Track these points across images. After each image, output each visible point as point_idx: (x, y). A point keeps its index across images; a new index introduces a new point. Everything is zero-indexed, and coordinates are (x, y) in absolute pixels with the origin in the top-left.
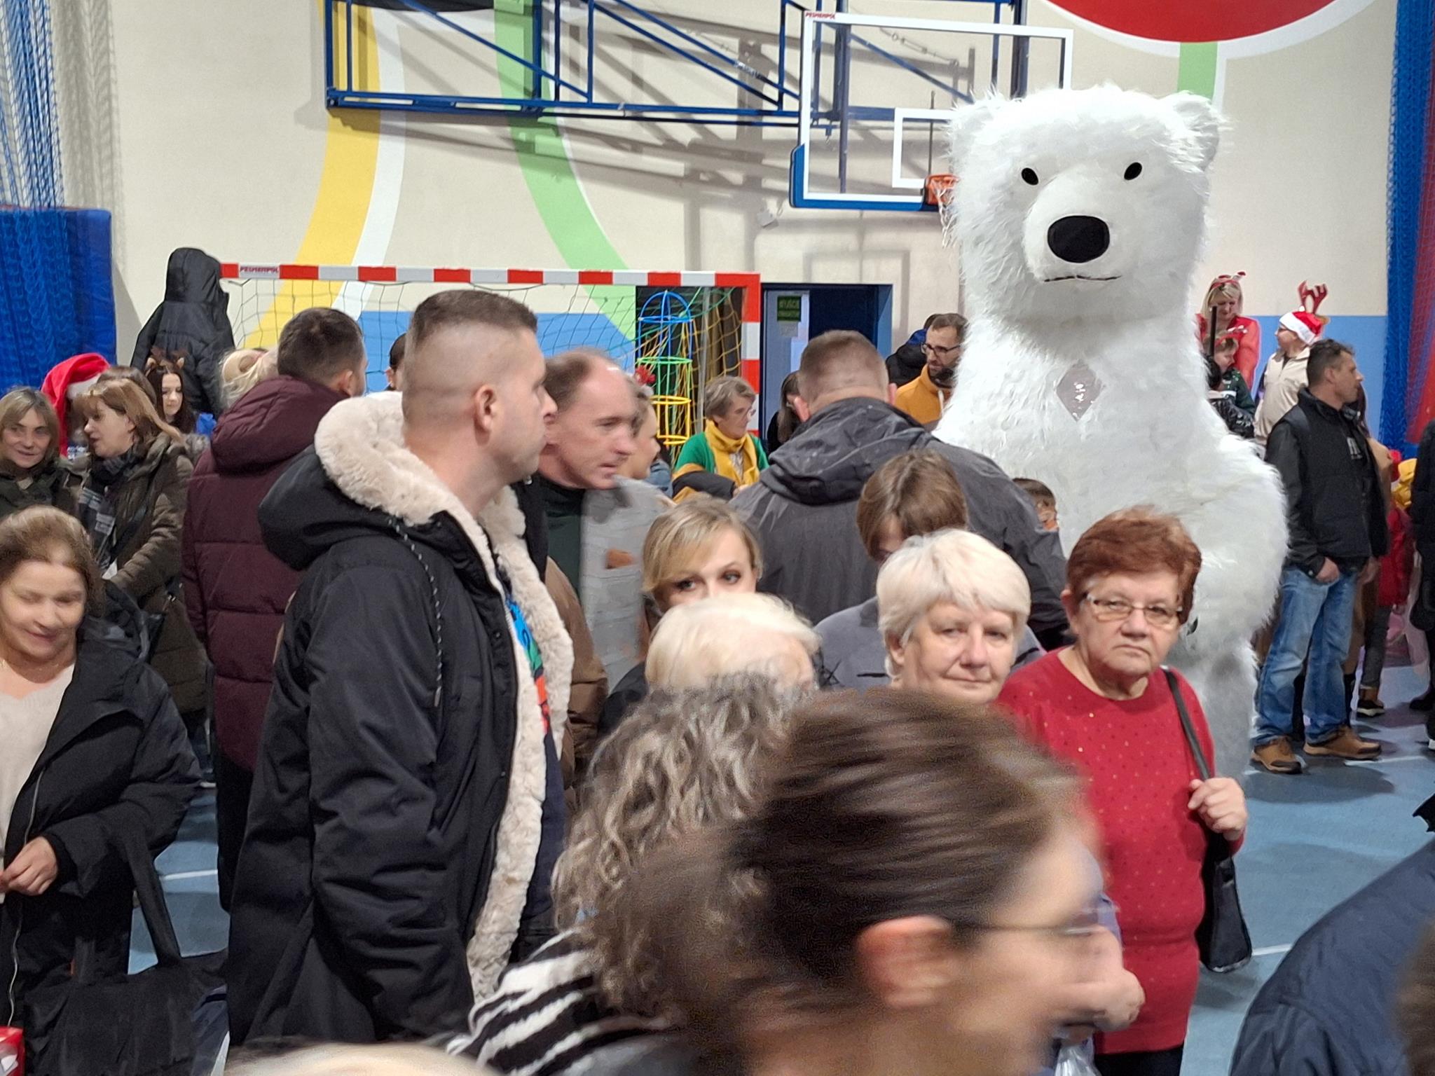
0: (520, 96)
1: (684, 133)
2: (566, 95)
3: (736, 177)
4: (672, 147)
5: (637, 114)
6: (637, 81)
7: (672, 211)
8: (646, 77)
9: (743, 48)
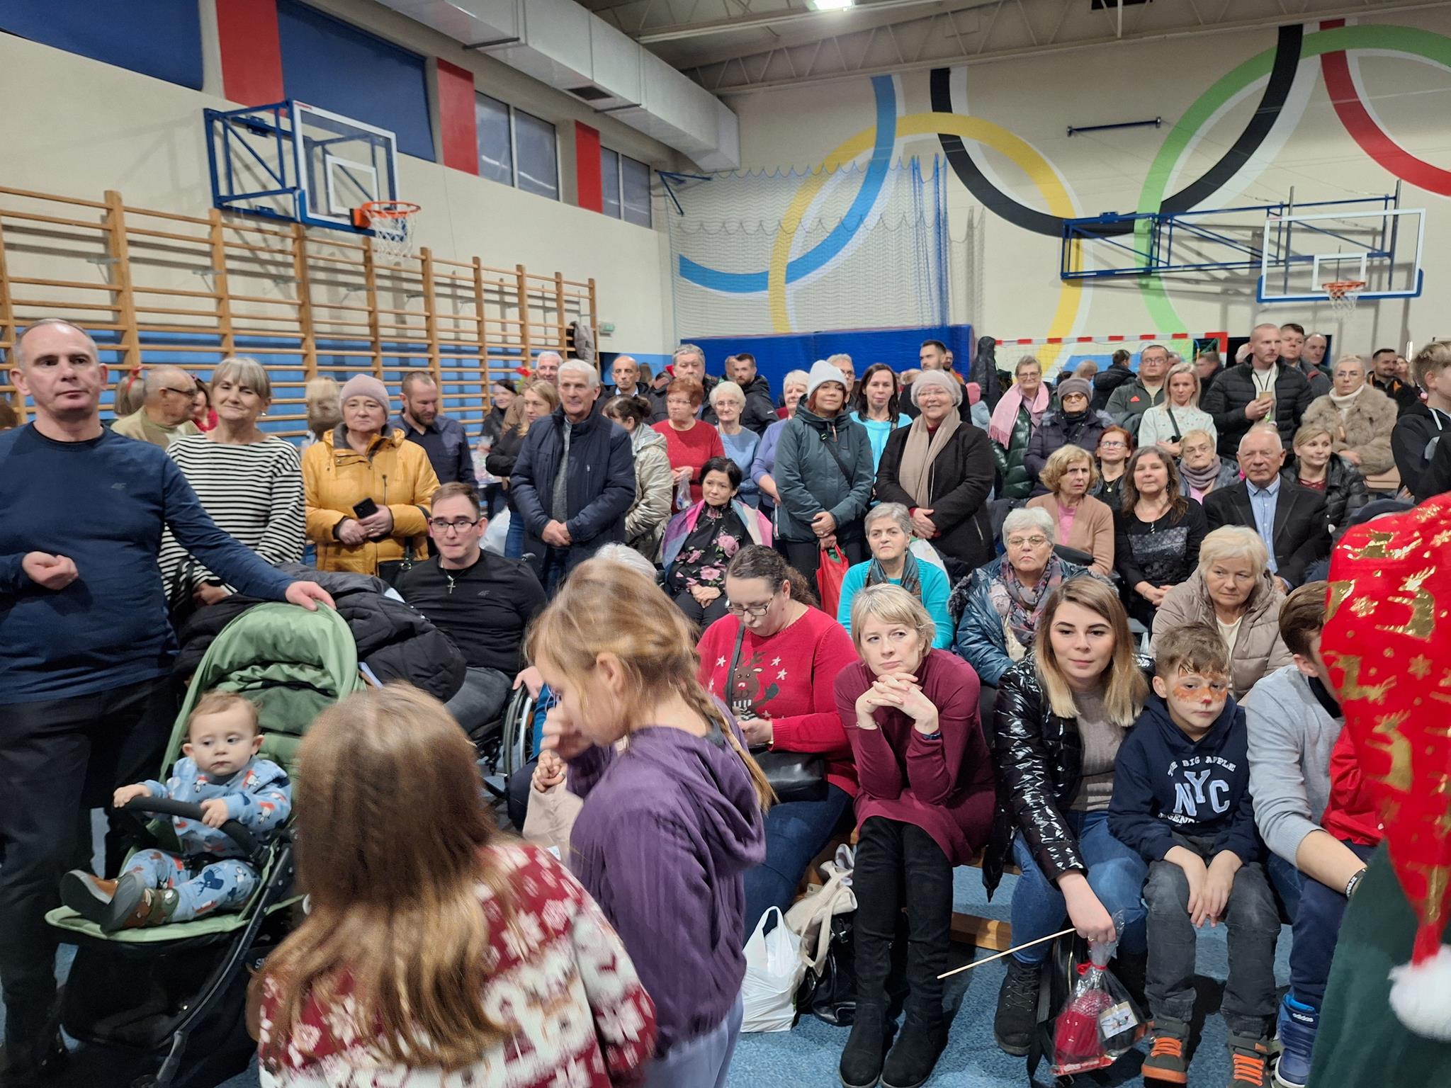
0: (1144, 266)
1: (1222, 274)
2: (1161, 264)
4: (1215, 280)
5: (1199, 268)
6: (1199, 254)
7: (1215, 308)
8: (1204, 252)
9: (1254, 235)
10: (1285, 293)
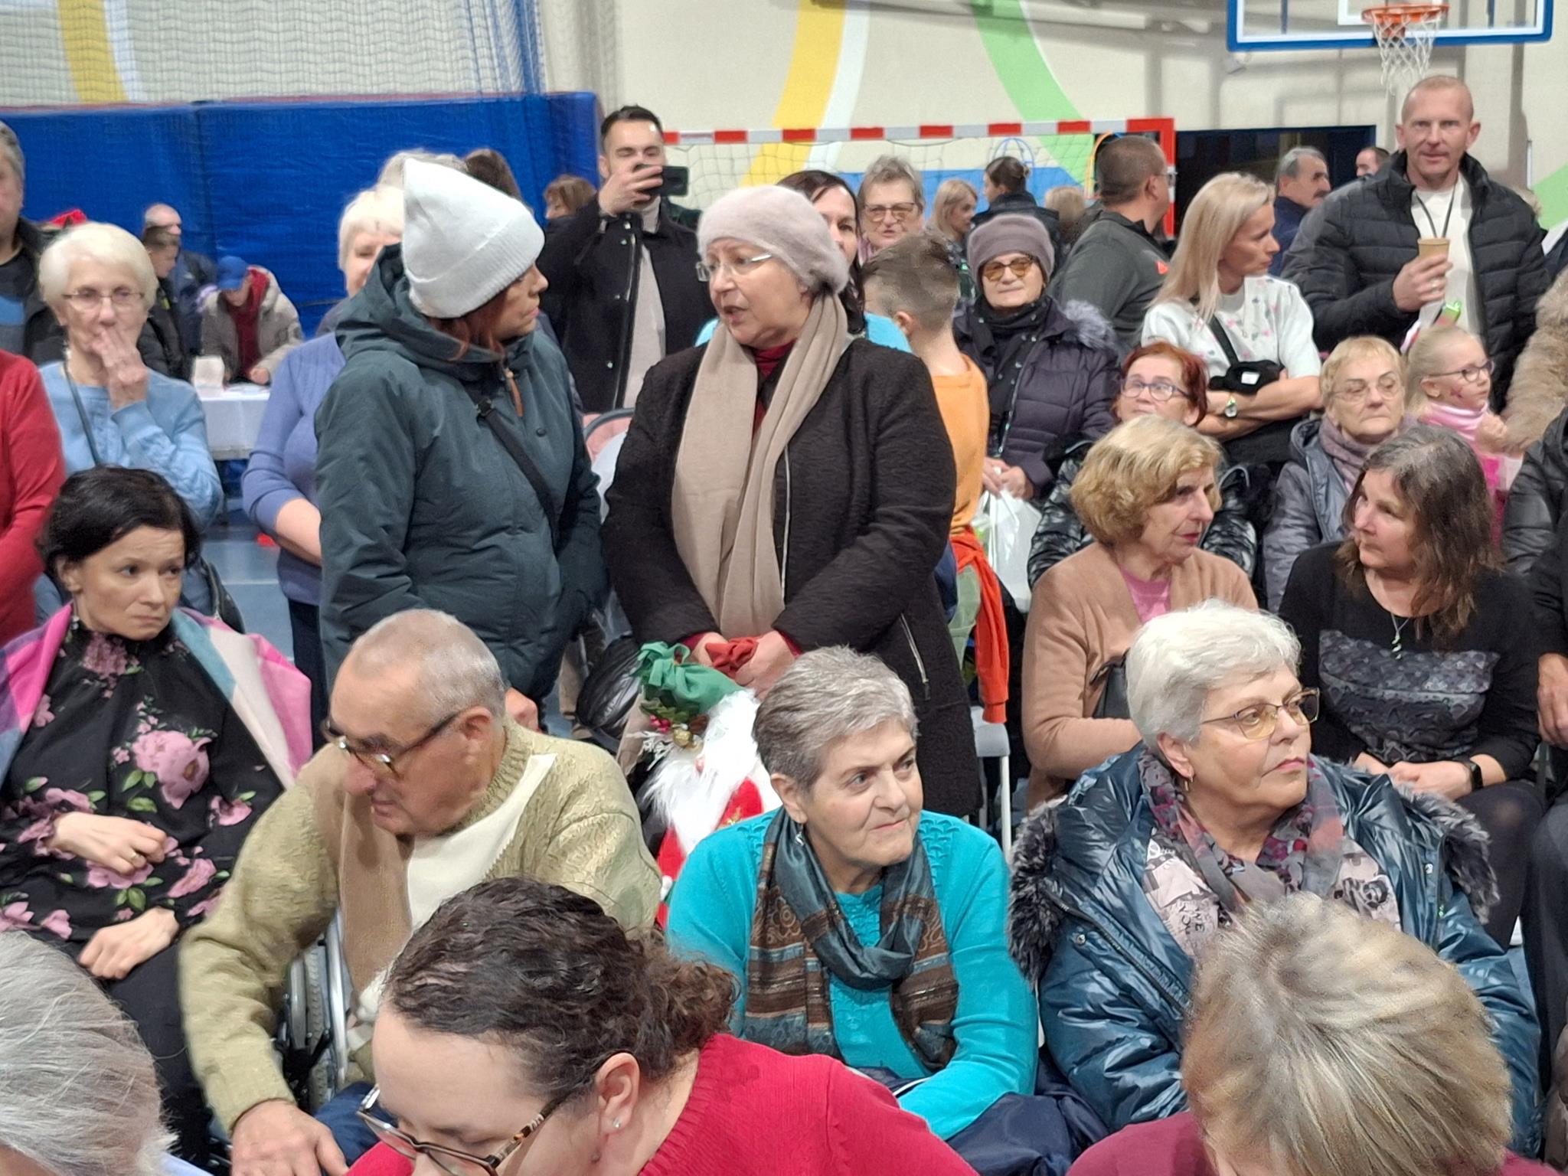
7: (1133, 63)
10: (1284, 30)
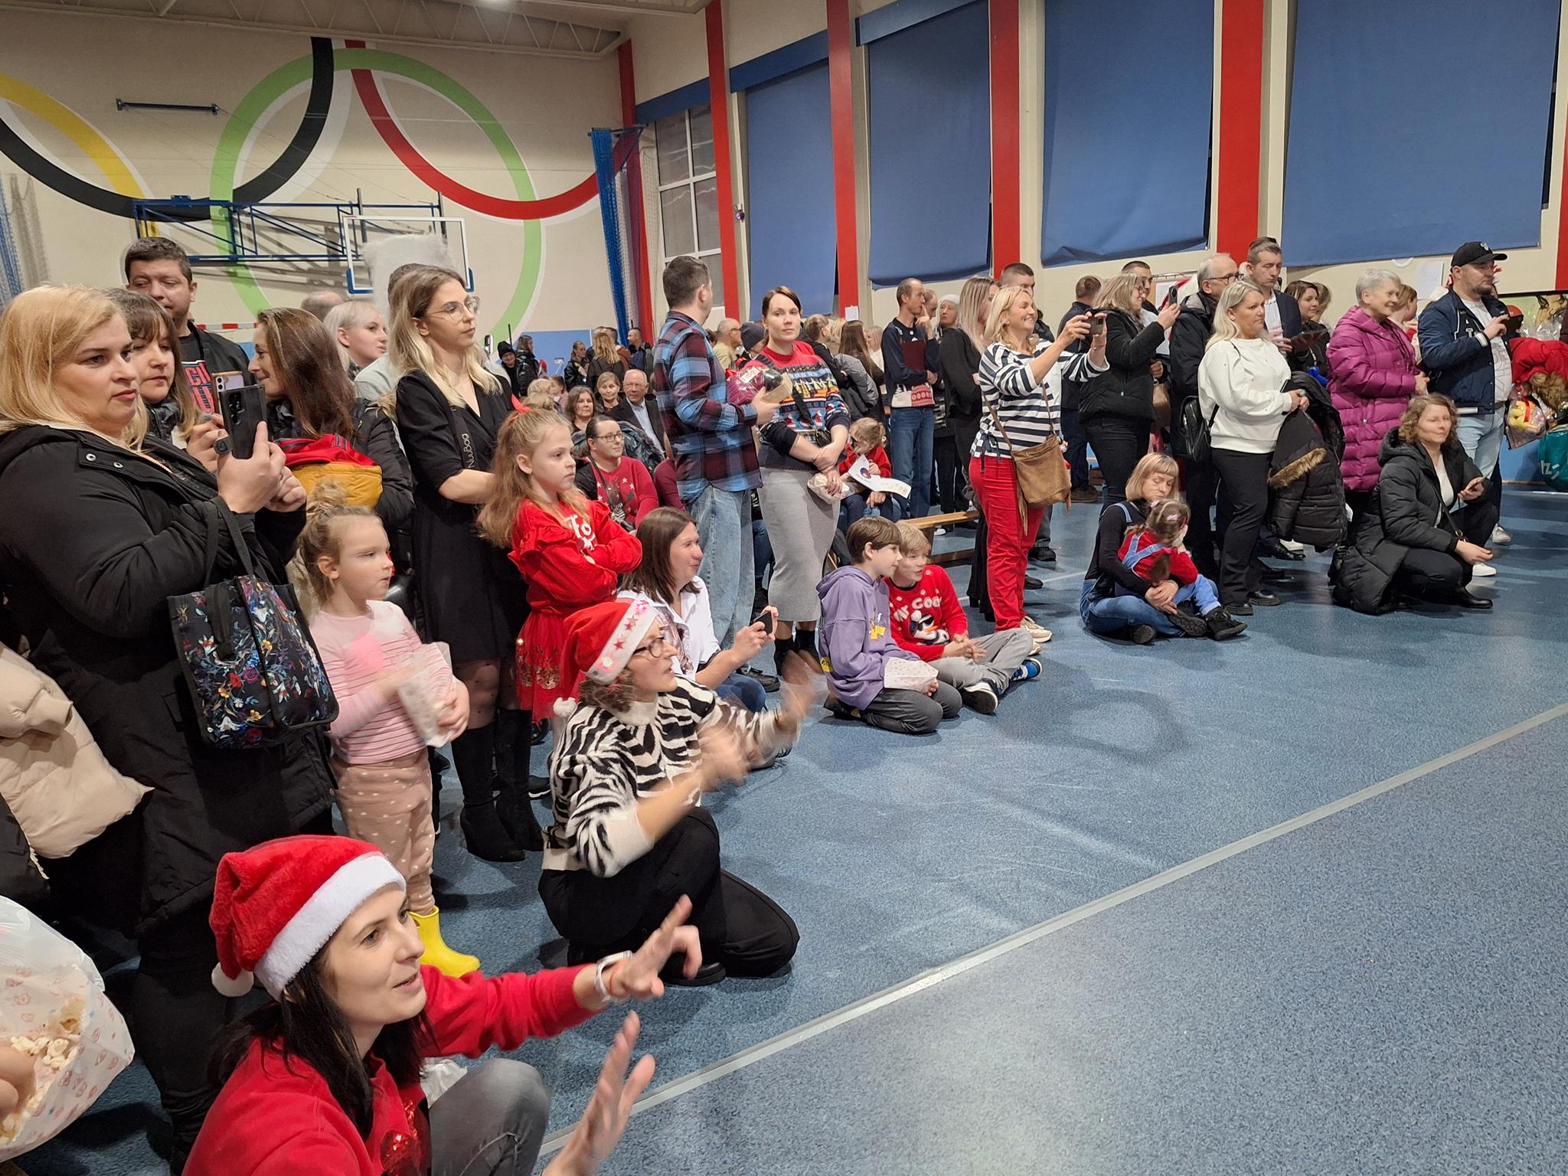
0: (228, 254)
1: (305, 266)
2: (247, 253)
3: (331, 282)
4: (300, 271)
5: (282, 258)
6: (280, 245)
8: (286, 243)
9: (326, 229)
